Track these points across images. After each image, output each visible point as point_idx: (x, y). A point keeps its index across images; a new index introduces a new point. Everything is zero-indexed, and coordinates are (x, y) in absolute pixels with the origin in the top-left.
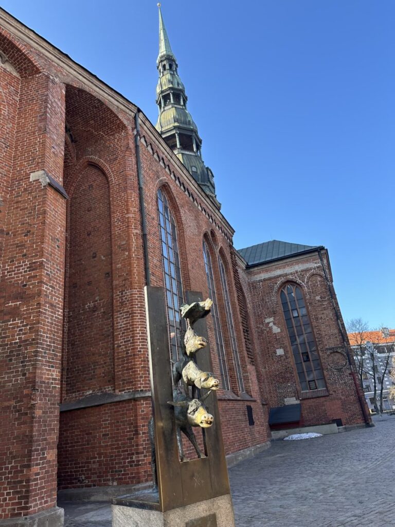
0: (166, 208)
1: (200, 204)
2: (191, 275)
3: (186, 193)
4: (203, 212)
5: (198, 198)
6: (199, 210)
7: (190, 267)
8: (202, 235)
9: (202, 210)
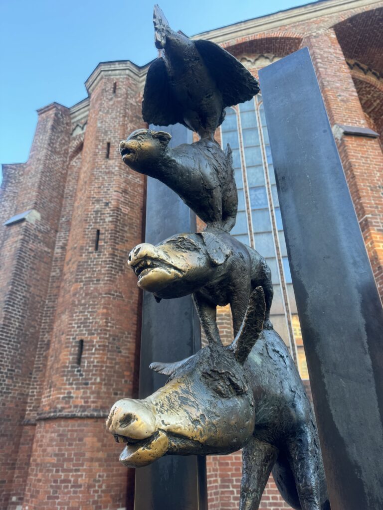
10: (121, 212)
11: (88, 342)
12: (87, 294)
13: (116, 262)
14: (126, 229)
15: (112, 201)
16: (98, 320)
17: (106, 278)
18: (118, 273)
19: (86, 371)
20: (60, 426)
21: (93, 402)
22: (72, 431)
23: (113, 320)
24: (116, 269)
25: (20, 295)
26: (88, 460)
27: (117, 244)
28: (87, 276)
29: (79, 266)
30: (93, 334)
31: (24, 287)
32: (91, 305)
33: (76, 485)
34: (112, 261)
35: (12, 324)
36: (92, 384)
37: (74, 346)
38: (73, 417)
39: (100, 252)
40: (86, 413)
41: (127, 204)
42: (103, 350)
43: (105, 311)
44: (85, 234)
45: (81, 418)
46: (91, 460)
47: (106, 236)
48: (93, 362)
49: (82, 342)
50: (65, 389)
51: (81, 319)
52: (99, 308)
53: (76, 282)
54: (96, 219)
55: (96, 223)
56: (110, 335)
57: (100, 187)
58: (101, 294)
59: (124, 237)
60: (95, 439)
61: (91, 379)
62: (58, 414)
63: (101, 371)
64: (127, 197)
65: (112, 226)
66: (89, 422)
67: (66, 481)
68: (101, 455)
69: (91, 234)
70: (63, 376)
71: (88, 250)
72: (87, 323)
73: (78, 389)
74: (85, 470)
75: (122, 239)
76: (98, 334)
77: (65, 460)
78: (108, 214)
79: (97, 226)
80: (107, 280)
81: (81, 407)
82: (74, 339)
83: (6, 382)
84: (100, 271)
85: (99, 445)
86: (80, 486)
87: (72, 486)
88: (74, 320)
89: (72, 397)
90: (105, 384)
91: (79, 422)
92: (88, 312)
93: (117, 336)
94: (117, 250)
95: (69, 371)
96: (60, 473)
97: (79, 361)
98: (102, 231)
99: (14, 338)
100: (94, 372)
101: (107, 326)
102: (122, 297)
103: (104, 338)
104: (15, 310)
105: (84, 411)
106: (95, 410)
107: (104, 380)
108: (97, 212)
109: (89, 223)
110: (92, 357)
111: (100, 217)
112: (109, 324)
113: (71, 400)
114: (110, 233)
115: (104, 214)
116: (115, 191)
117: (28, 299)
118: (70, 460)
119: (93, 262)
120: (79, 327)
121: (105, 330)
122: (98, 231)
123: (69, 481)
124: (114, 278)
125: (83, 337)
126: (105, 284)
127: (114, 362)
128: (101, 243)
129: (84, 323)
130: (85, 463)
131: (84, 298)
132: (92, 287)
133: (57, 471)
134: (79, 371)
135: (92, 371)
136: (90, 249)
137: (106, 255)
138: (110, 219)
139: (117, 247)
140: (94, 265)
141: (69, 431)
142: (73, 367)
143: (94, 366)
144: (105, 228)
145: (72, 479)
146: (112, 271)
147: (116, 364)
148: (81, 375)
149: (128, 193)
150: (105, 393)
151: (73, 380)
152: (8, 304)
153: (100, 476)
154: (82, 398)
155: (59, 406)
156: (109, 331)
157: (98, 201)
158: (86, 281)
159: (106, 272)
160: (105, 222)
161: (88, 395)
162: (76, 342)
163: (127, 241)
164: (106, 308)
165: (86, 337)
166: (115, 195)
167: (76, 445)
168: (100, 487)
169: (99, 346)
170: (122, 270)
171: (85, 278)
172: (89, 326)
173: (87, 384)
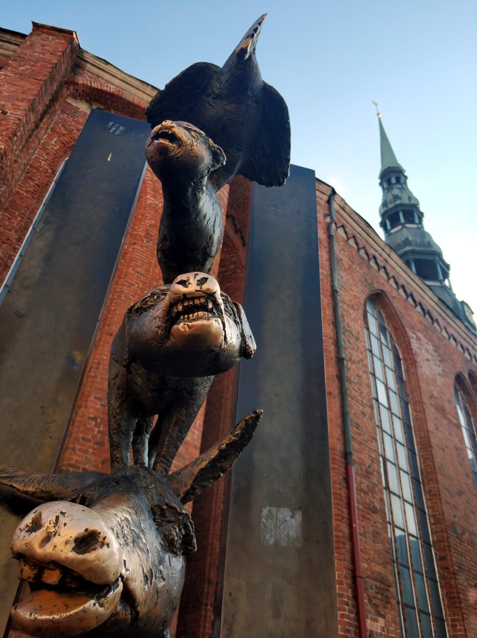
0: (382, 329)
1: (445, 328)
2: (434, 440)
3: (419, 309)
4: (452, 340)
5: (440, 320)
6: (444, 337)
7: (431, 426)
8: (453, 377)
9: (450, 338)
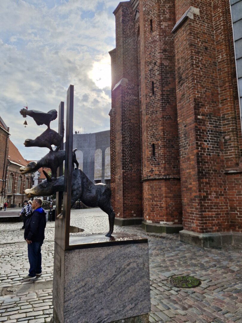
10: (164, 66)
11: (156, 144)
12: (152, 120)
13: (165, 99)
14: (168, 75)
15: (158, 60)
16: (160, 133)
17: (160, 110)
18: (166, 104)
19: (157, 158)
20: (150, 183)
21: (163, 172)
22: (156, 185)
23: (167, 131)
24: (165, 102)
25: (127, 125)
26: (164, 197)
27: (164, 87)
28: (151, 110)
29: (146, 106)
30: (158, 140)
31: (128, 121)
32: (155, 125)
33: (161, 207)
34: (162, 99)
35: (126, 139)
36: (161, 164)
37: (151, 147)
38: (155, 179)
39: (155, 95)
40: (160, 177)
41: (167, 58)
42: (164, 148)
43: (162, 127)
44: (147, 86)
45: (158, 179)
46: (166, 197)
47: (157, 84)
48: (160, 154)
49: (153, 145)
50: (150, 167)
51: (151, 134)
52: (159, 127)
53: (146, 115)
54: (151, 75)
55: (151, 78)
56: (167, 140)
57: (150, 54)
58: (159, 119)
59: (168, 81)
60: (166, 188)
61: (160, 162)
62: (149, 178)
63: (165, 158)
64: (167, 53)
65: (159, 77)
66: (162, 181)
67: (156, 205)
68: (170, 195)
69: (150, 85)
70: (148, 161)
71: (149, 95)
72: (154, 135)
73: (155, 167)
74: (163, 201)
75: (167, 83)
76: (161, 140)
77: (155, 197)
78: (156, 70)
79: (152, 80)
80: (161, 110)
81: (158, 174)
82: (150, 144)
83: (130, 165)
84: (157, 106)
85: (169, 191)
86: (163, 207)
87: (159, 208)
88: (149, 134)
89: (153, 171)
90: (168, 164)
91: (158, 181)
92: (154, 129)
93: (171, 140)
94: (164, 91)
95: (150, 159)
96: (154, 202)
97: (154, 154)
98: (155, 82)
99: (129, 146)
100: (161, 158)
101: (165, 135)
102: (171, 118)
103: (164, 142)
104: (126, 133)
105: (159, 176)
106: (164, 176)
107: (167, 162)
108: (150, 71)
109: (148, 79)
110: (160, 152)
111: (153, 73)
112: (165, 134)
113: (153, 172)
114: (159, 82)
115: (155, 70)
116: (159, 53)
117: (131, 126)
118: (157, 197)
119: (153, 101)
120: (151, 138)
121: (164, 137)
122: (153, 82)
123: (158, 205)
124: (165, 108)
125: (154, 142)
126: (160, 113)
127: (171, 152)
128: (155, 89)
129: (153, 135)
130: (164, 198)
131: (151, 123)
132: (154, 116)
133: (153, 201)
134: (154, 159)
135: (160, 158)
136: (150, 94)
137: (158, 96)
138: (158, 73)
139: (164, 89)
140: (153, 103)
141: (154, 185)
142: (151, 157)
143: (161, 156)
144: (156, 79)
145: (159, 205)
146: (163, 104)
147: (172, 153)
148: (156, 160)
149: (167, 51)
150: (168, 168)
151: (153, 163)
152: (122, 131)
153: (171, 204)
154: (158, 171)
155: (149, 175)
156: (166, 137)
157: (150, 63)
158: (151, 113)
159: (160, 106)
160: (156, 76)
161: (160, 169)
162: (151, 145)
163: (170, 83)
164: (163, 126)
165: (156, 142)
166: (159, 56)
167: (158, 191)
168: (172, 208)
169: (162, 146)
170: (169, 103)
171: (150, 112)
172: (156, 137)
173: (159, 164)
